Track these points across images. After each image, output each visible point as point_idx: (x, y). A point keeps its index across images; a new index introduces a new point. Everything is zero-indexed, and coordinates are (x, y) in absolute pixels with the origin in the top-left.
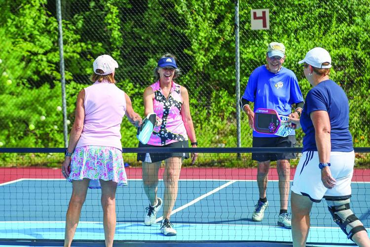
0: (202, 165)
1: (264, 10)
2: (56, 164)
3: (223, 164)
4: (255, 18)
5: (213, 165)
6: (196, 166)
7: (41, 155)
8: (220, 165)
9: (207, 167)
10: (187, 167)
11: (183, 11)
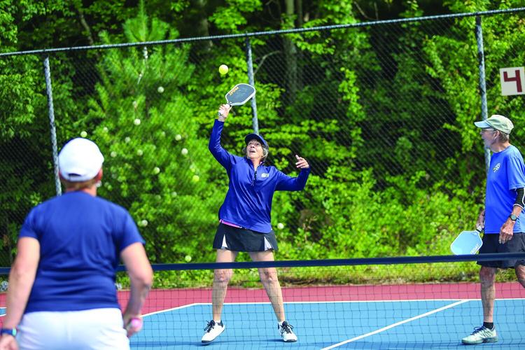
0: (445, 280)
1: (517, 69)
2: (255, 283)
3: (473, 278)
4: (507, 79)
5: (460, 280)
6: (437, 282)
7: (242, 271)
8: (469, 280)
9: (453, 282)
10: (426, 283)
11: (439, 74)
